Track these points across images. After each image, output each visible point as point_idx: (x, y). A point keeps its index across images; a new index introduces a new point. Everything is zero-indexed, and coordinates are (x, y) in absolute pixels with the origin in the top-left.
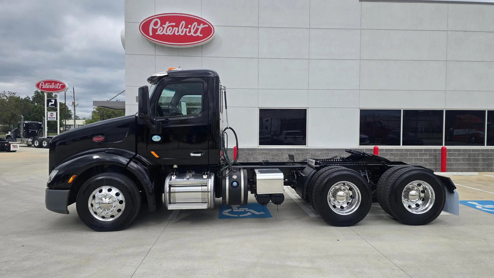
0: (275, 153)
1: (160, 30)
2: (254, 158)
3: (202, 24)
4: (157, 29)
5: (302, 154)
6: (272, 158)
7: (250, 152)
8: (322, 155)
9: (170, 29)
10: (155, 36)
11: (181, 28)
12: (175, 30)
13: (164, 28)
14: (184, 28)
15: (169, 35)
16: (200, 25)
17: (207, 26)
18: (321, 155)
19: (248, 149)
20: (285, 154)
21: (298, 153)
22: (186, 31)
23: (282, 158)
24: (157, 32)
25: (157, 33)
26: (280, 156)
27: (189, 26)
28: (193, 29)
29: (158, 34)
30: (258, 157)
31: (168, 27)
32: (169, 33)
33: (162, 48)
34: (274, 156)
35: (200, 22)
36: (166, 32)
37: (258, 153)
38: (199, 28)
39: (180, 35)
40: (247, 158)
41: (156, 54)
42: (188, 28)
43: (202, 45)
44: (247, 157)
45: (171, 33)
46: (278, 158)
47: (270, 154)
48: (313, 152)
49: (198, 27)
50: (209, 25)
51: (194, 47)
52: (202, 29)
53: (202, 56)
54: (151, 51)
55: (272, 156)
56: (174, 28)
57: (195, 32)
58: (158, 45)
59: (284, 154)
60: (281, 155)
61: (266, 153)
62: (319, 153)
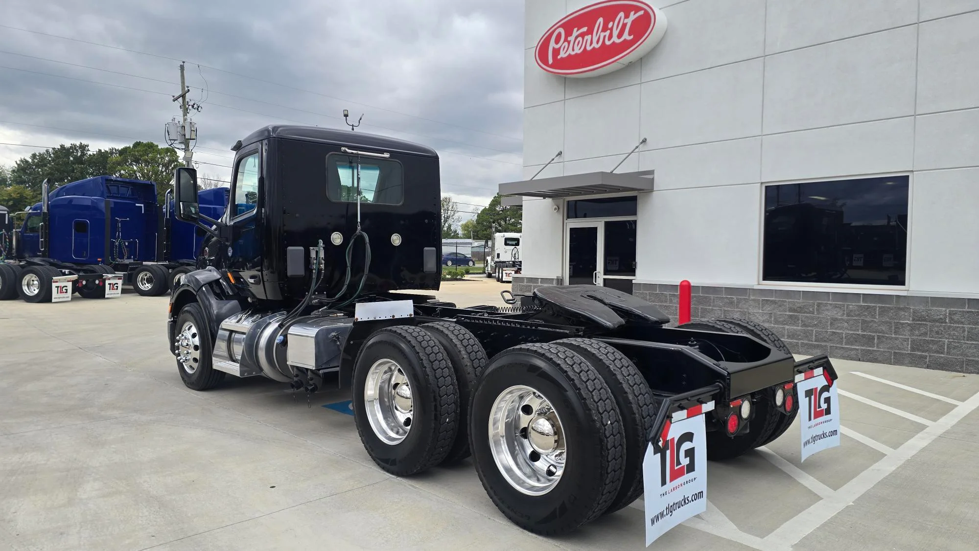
0: (799, 303)
1: (564, 48)
2: (744, 313)
3: (632, 13)
4: (560, 48)
5: (883, 311)
6: (791, 316)
7: (732, 298)
8: (956, 317)
9: (579, 43)
10: (559, 64)
11: (597, 33)
13: (569, 42)
14: (602, 31)
15: (577, 54)
16: (628, 17)
17: (642, 13)
18: (951, 319)
19: (730, 290)
20: (829, 307)
21: (869, 307)
22: (605, 37)
23: (819, 317)
24: (559, 54)
25: (559, 57)
26: (813, 313)
27: (611, 24)
28: (617, 29)
29: (561, 58)
30: (751, 310)
31: (576, 38)
32: (577, 50)
33: (576, 83)
34: (795, 311)
35: (629, 9)
36: (574, 50)
37: (753, 300)
38: (627, 24)
39: (594, 48)
40: (726, 311)
41: (566, 97)
42: (609, 29)
43: (641, 59)
44: (726, 309)
45: (580, 49)
46: (806, 317)
47: (785, 306)
48: (921, 308)
49: (626, 21)
50: (646, 11)
51: (628, 67)
52: (633, 22)
53: (642, 82)
54: (559, 93)
55: (791, 310)
56: (586, 38)
57: (619, 36)
58: (569, 78)
59: (823, 308)
60: (818, 310)
61: (774, 302)
62: (944, 310)
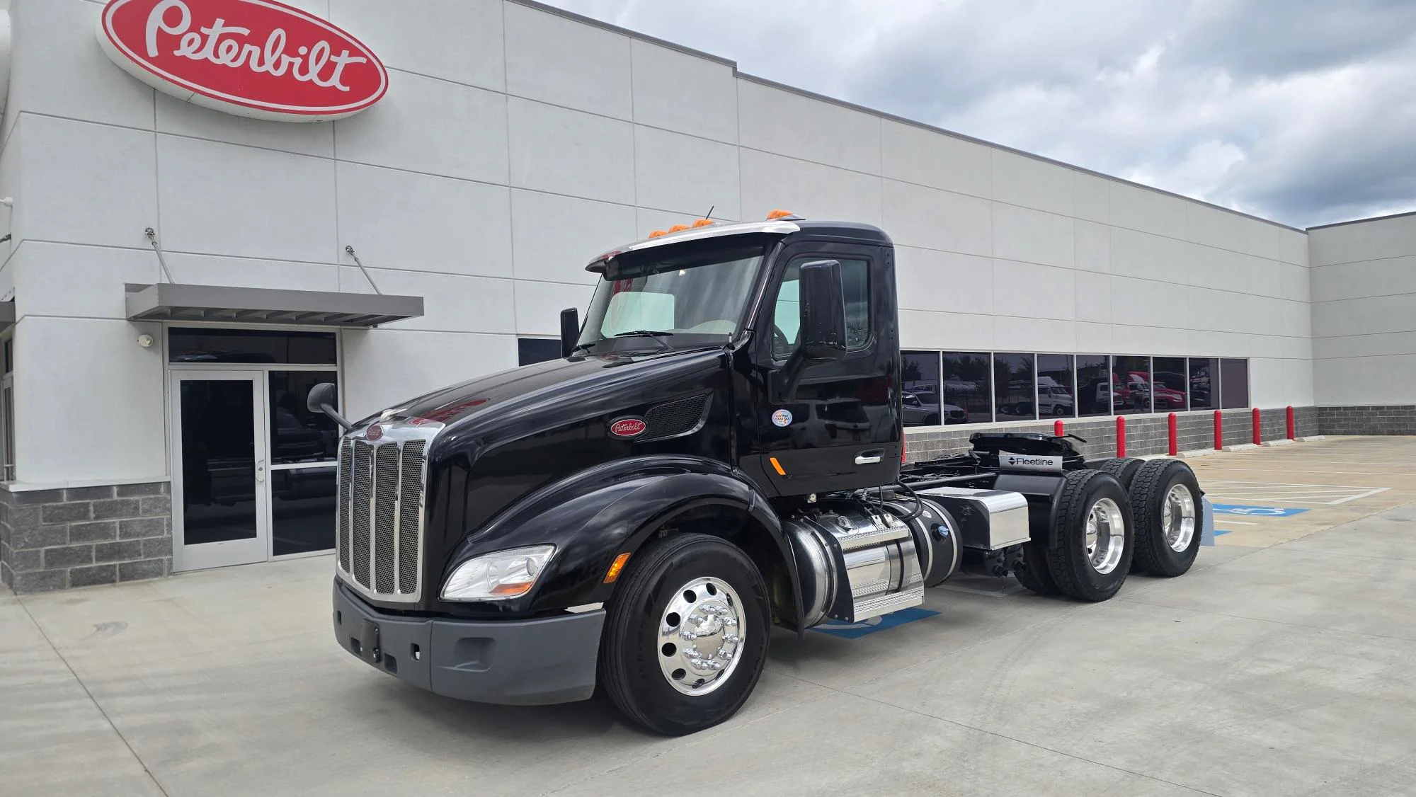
1: (191, 42)
3: (345, 53)
4: (180, 37)
9: (229, 49)
10: (168, 58)
11: (274, 50)
12: (250, 53)
13: (205, 38)
14: (285, 52)
15: (224, 66)
16: (339, 55)
17: (364, 60)
22: (291, 65)
24: (178, 48)
25: (177, 53)
27: (303, 50)
28: (317, 63)
29: (184, 57)
31: (222, 37)
32: (225, 59)
33: (186, 107)
35: (339, 43)
36: (216, 55)
38: (335, 64)
39: (267, 72)
41: (157, 126)
42: (298, 55)
43: (333, 122)
45: (234, 60)
49: (333, 58)
50: (369, 61)
51: (309, 125)
52: (347, 68)
53: (337, 158)
54: (140, 113)
56: (247, 47)
57: (324, 75)
